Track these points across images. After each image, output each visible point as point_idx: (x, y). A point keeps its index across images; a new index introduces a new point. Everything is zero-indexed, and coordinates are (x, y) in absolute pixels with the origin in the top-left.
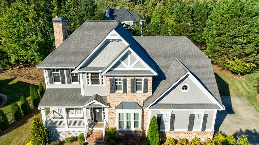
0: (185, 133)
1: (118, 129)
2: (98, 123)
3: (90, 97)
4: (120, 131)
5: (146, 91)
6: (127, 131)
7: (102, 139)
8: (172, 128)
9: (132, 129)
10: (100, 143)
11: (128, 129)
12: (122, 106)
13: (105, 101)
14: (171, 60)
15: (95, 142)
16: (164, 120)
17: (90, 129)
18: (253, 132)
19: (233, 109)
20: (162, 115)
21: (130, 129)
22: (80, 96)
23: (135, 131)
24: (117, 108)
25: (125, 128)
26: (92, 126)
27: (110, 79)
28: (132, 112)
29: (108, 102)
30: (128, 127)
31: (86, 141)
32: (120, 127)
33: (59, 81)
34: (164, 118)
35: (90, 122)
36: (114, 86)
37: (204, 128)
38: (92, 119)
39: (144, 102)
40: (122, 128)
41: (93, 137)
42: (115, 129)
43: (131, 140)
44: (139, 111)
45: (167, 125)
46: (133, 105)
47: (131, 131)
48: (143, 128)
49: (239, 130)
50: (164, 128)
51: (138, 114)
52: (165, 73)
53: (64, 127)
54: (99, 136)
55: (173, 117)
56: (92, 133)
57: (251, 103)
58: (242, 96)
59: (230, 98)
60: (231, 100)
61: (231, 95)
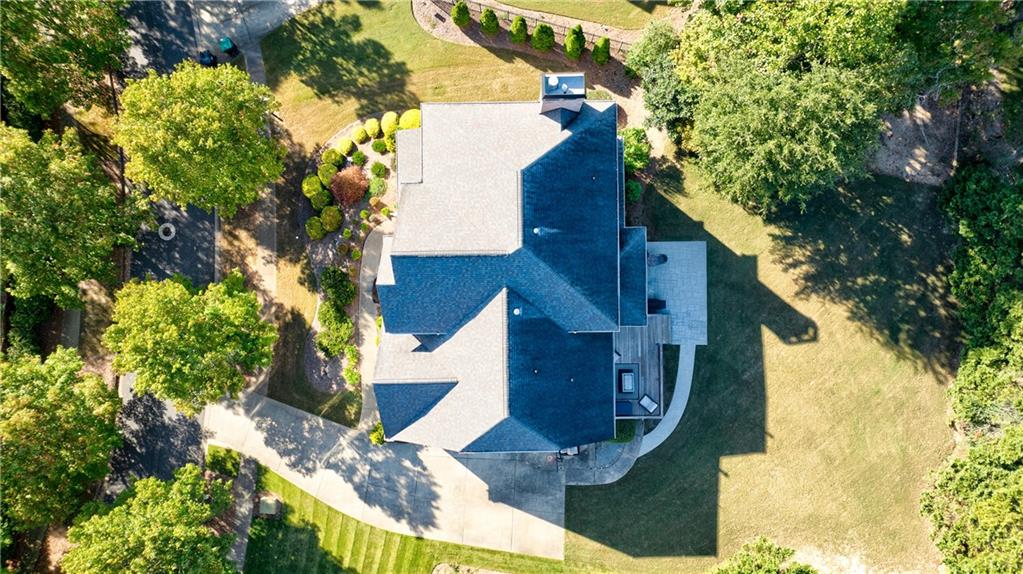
19: (506, 506)
49: (437, 481)
57: (532, 559)
58: (567, 558)
59: (557, 522)
60: (547, 520)
61: (571, 534)
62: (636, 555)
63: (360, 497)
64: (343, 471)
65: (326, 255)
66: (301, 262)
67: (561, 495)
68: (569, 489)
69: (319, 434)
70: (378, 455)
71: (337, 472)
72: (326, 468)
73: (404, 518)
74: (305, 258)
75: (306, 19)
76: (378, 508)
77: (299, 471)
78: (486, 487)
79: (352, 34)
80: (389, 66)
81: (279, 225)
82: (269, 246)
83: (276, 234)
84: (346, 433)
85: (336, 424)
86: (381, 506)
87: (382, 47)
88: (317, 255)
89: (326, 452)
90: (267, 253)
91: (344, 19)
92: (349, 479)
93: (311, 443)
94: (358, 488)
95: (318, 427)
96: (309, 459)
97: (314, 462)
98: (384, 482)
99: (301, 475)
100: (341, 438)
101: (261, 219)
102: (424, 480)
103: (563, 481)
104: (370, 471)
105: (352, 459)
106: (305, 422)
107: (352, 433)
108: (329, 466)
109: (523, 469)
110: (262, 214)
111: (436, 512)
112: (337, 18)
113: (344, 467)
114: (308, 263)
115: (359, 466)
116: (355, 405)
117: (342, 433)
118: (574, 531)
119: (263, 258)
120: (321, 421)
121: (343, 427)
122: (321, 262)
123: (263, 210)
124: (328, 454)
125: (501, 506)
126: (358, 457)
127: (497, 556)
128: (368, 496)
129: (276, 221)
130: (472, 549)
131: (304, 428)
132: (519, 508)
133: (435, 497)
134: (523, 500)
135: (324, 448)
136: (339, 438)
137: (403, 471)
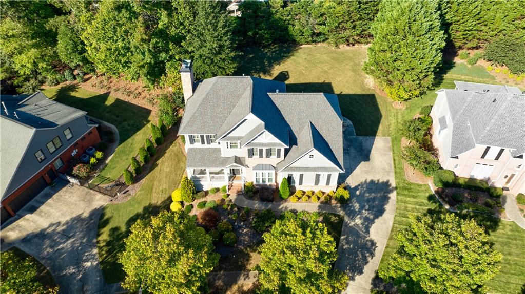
0: (312, 187)
1: (255, 183)
2: (237, 176)
3: (230, 157)
4: (257, 185)
5: (279, 156)
6: (263, 185)
7: (242, 191)
8: (301, 183)
9: (268, 183)
10: (240, 194)
11: (264, 183)
12: (258, 167)
13: (243, 162)
14: (304, 123)
15: (237, 193)
16: (294, 177)
17: (231, 182)
18: (376, 182)
19: (370, 155)
20: (292, 175)
21: (266, 183)
22: (221, 157)
23: (270, 185)
24: (254, 168)
25: (261, 182)
26: (232, 179)
27: (248, 149)
28: (266, 172)
29: (246, 164)
30: (263, 181)
31: (227, 193)
32: (257, 182)
33: (199, 142)
34: (294, 176)
35: (229, 175)
36: (251, 153)
37: (328, 183)
38: (231, 173)
39: (277, 165)
40: (259, 182)
41: (233, 189)
42: (252, 183)
43: (266, 193)
44: (273, 172)
45: (297, 180)
46: (268, 166)
47: (267, 185)
48: (276, 182)
49: (364, 181)
50: (294, 182)
51: (271, 173)
52: (297, 137)
53: (206, 181)
54: (239, 189)
55: (301, 176)
56: (232, 186)
57: (393, 147)
58: (389, 136)
59: (374, 139)
60: (374, 142)
61: (377, 134)
62: (381, 116)
63: (381, 215)
64: (368, 224)
65: (246, 234)
66: (249, 252)
67: (361, 138)
68: (357, 135)
69: (350, 238)
70: (356, 206)
71: (370, 227)
72: (369, 233)
73: (387, 195)
74: (246, 249)
75: (103, 255)
76: (386, 207)
77: (374, 250)
78: (363, 162)
79: (120, 232)
80: (144, 214)
81: (225, 270)
82: (238, 276)
83: (231, 272)
84: (347, 222)
85: (343, 228)
86: (384, 205)
87: (132, 217)
88: (245, 240)
89: (360, 234)
90: (242, 278)
91: (110, 235)
92: (372, 221)
93: (355, 243)
94: (376, 217)
95: (346, 239)
96: (366, 244)
97: (367, 241)
98: (370, 203)
99: (376, 249)
100: (350, 225)
101: (220, 281)
102: (365, 186)
103: (354, 137)
104: (366, 210)
105: (361, 219)
106: (344, 247)
107: (346, 219)
108: (368, 232)
109: (352, 150)
110: (217, 281)
111: (381, 181)
112: (108, 239)
113: (366, 223)
114: (250, 247)
115: (364, 216)
116: (331, 216)
117: (347, 225)
118: (376, 133)
119: (245, 279)
120: (342, 237)
121: (344, 224)
122: (250, 237)
123: (215, 280)
124: (361, 232)
125: (371, 156)
126: (359, 216)
127: (396, 158)
128: (380, 212)
129: (222, 272)
130: (395, 167)
131: (348, 247)
132: (370, 151)
133: (372, 182)
134: (366, 149)
135: (357, 235)
136: (350, 227)
137: (362, 195)
